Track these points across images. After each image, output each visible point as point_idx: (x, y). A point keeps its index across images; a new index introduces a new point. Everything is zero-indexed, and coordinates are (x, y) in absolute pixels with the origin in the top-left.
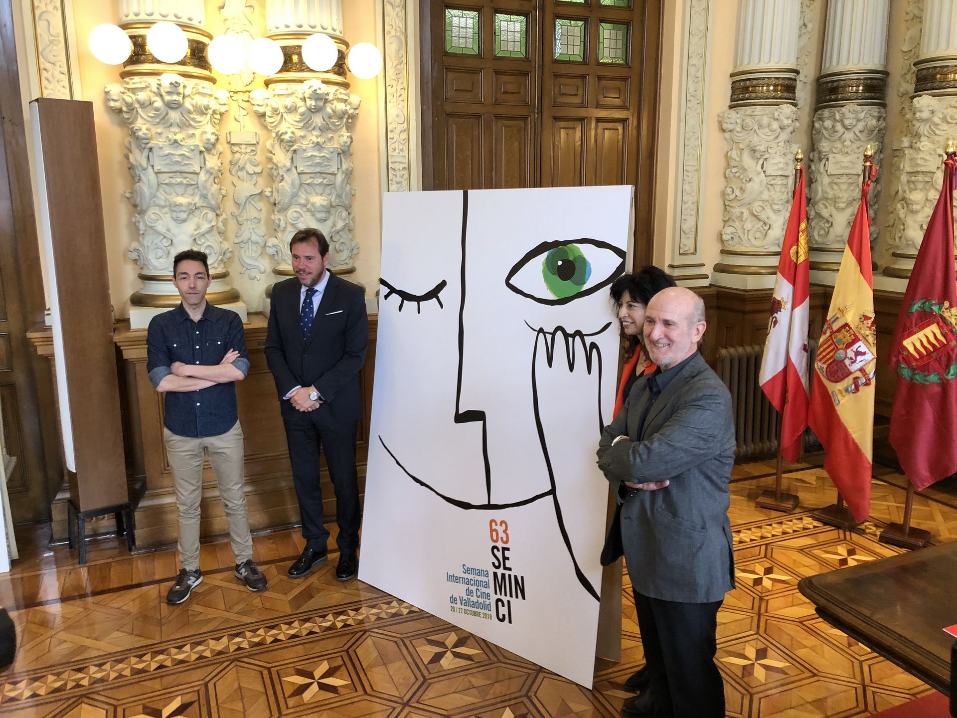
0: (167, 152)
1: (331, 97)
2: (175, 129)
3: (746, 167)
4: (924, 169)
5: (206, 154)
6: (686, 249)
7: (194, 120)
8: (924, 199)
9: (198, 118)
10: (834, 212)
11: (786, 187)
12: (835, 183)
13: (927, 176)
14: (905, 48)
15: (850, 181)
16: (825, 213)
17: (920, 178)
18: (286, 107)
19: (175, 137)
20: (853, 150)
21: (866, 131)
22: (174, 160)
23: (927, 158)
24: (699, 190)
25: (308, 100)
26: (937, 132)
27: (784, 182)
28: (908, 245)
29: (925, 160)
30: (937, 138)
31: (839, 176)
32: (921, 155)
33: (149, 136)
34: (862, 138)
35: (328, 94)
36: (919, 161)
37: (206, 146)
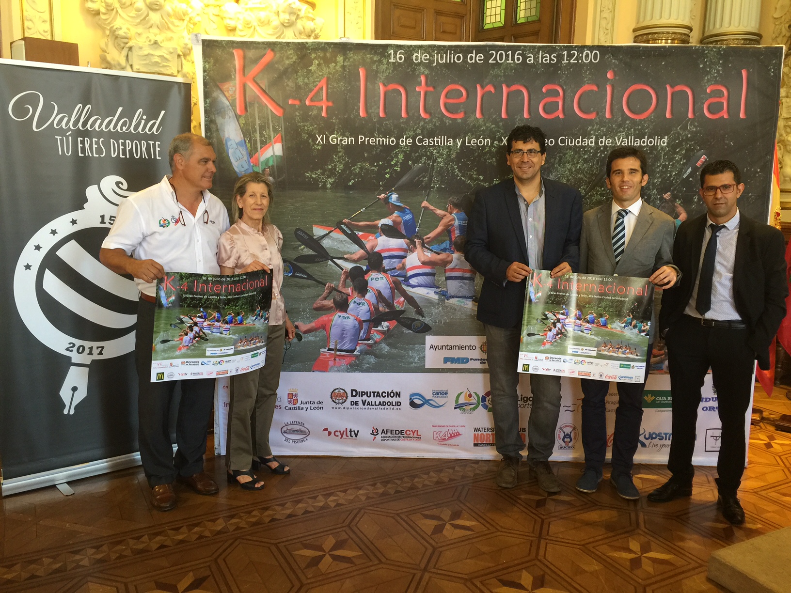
0: (146, 52)
1: (301, 14)
2: (154, 30)
5: (182, 57)
7: (172, 23)
9: (176, 22)
14: (776, 16)
18: (260, 20)
19: (156, 38)
22: (154, 60)
25: (281, 13)
33: (129, 35)
35: (299, 10)
37: (183, 50)
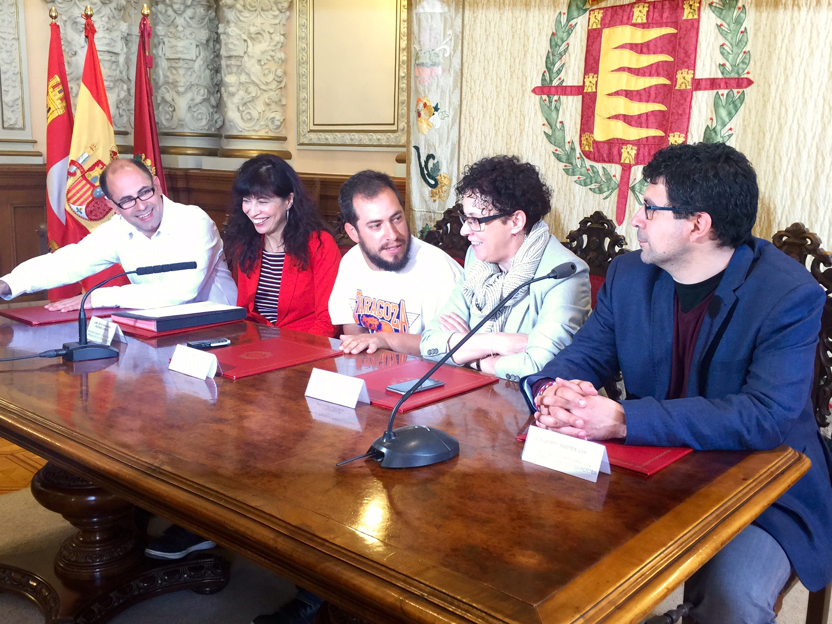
3: (69, 39)
4: (234, 53)
6: (11, 123)
8: (238, 82)
10: (176, 96)
11: (118, 65)
12: (175, 68)
13: (238, 60)
15: (186, 66)
16: (168, 97)
17: (233, 62)
20: (184, 35)
21: (197, 19)
23: (236, 42)
24: (21, 61)
26: (241, 18)
27: (113, 59)
28: (231, 125)
29: (235, 45)
30: (243, 25)
31: (177, 61)
32: (231, 40)
34: (194, 25)
36: (231, 46)
